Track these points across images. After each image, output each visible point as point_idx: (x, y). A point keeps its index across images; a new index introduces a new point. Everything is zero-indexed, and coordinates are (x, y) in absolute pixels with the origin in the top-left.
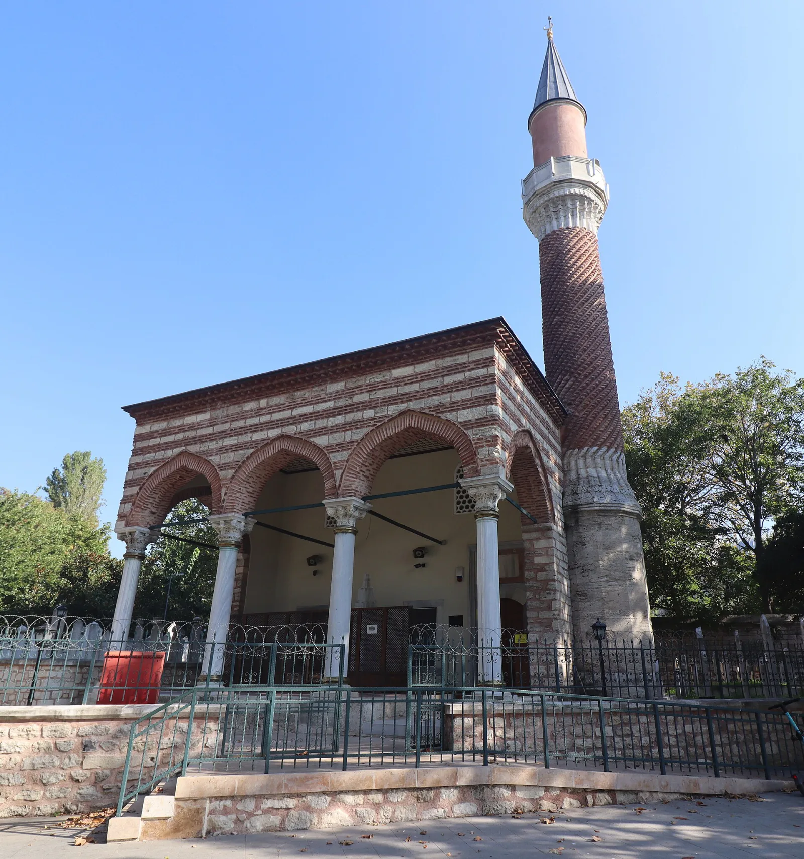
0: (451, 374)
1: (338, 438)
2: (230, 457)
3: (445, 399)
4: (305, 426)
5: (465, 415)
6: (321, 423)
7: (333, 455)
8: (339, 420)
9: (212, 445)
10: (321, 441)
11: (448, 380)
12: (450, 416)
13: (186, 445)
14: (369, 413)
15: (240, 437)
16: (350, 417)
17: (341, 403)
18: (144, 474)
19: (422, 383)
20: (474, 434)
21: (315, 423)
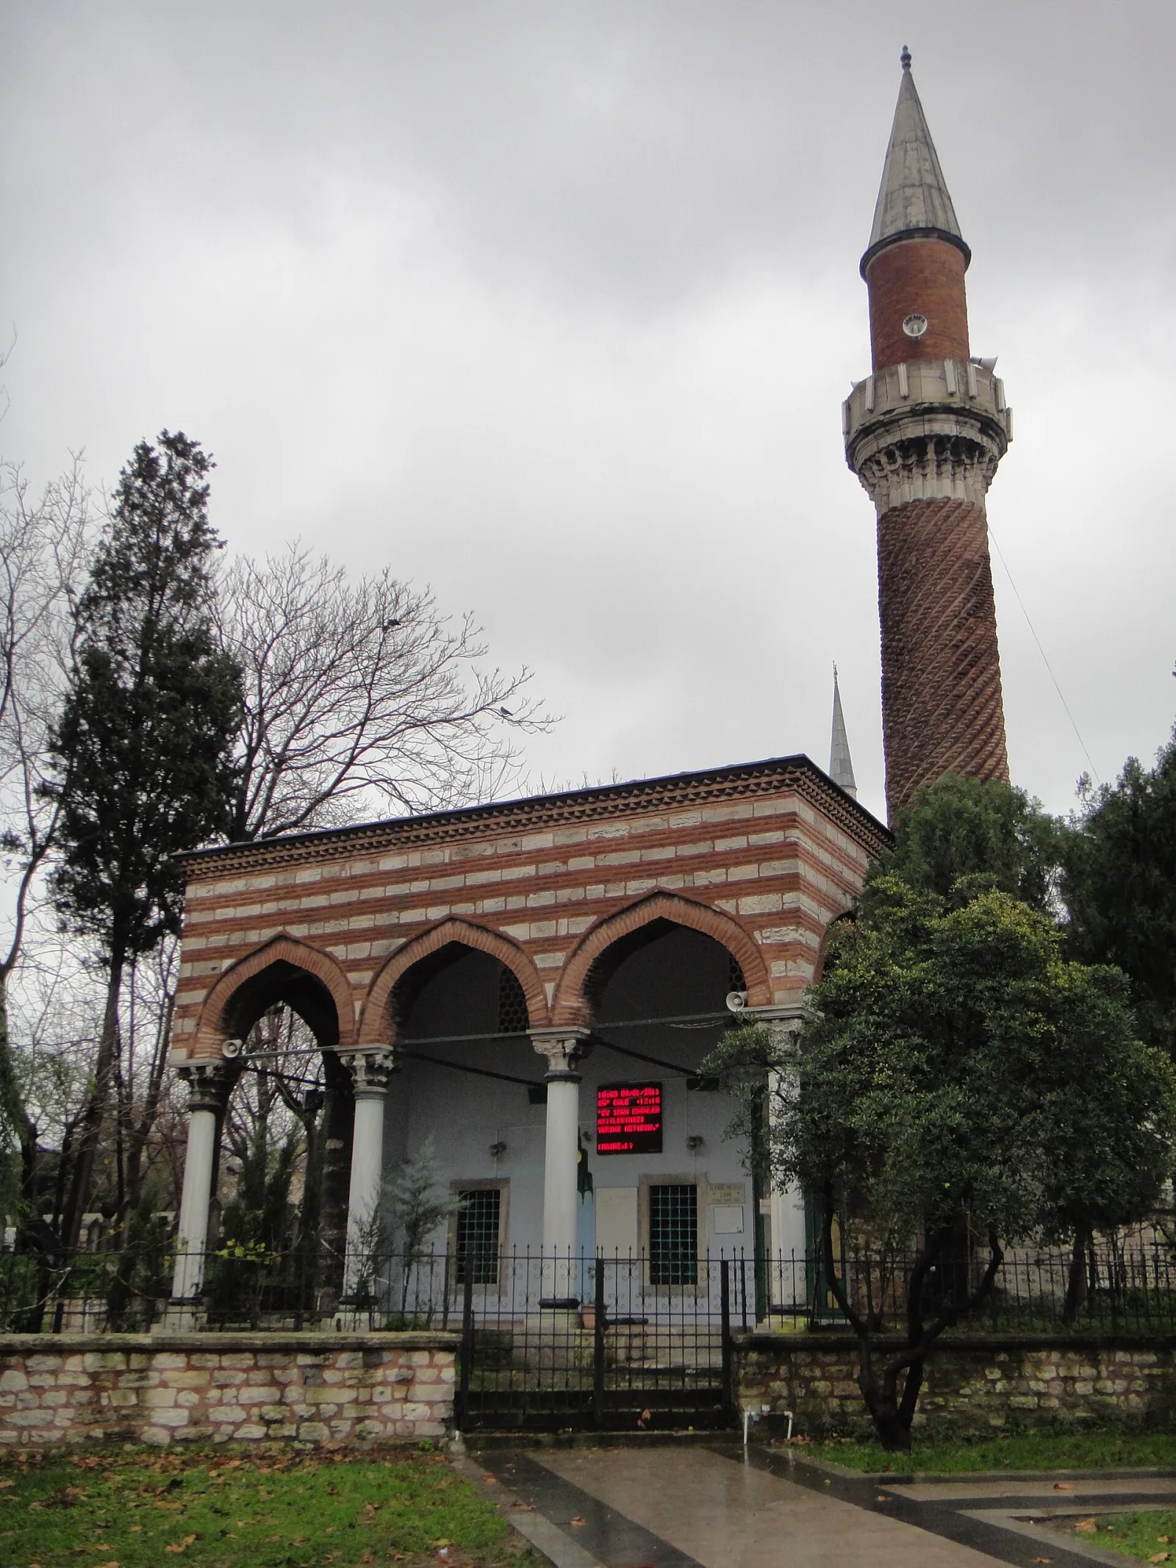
0: (726, 836)
1: (546, 929)
2: (361, 950)
3: (717, 876)
4: (490, 905)
5: (751, 905)
6: (516, 902)
7: (539, 956)
8: (545, 898)
9: (331, 927)
10: (519, 932)
11: (721, 845)
12: (727, 905)
13: (284, 924)
14: (596, 891)
15: (378, 916)
16: (565, 895)
17: (549, 868)
18: (214, 969)
19: (680, 847)
20: (763, 938)
21: (506, 901)
